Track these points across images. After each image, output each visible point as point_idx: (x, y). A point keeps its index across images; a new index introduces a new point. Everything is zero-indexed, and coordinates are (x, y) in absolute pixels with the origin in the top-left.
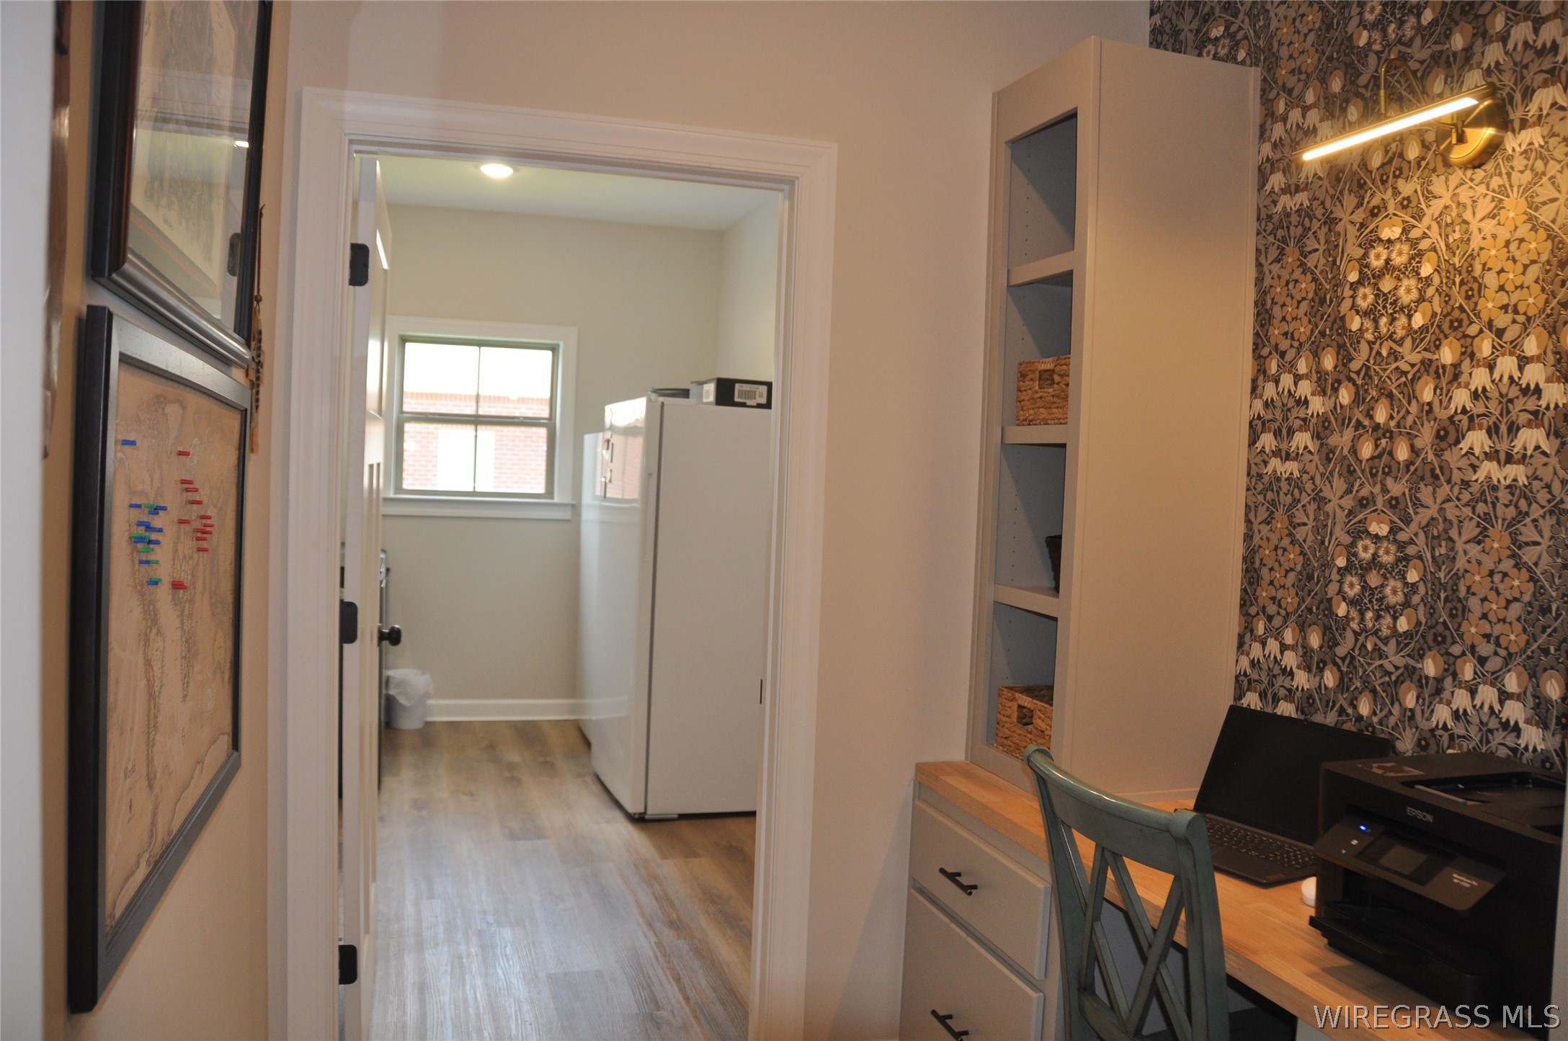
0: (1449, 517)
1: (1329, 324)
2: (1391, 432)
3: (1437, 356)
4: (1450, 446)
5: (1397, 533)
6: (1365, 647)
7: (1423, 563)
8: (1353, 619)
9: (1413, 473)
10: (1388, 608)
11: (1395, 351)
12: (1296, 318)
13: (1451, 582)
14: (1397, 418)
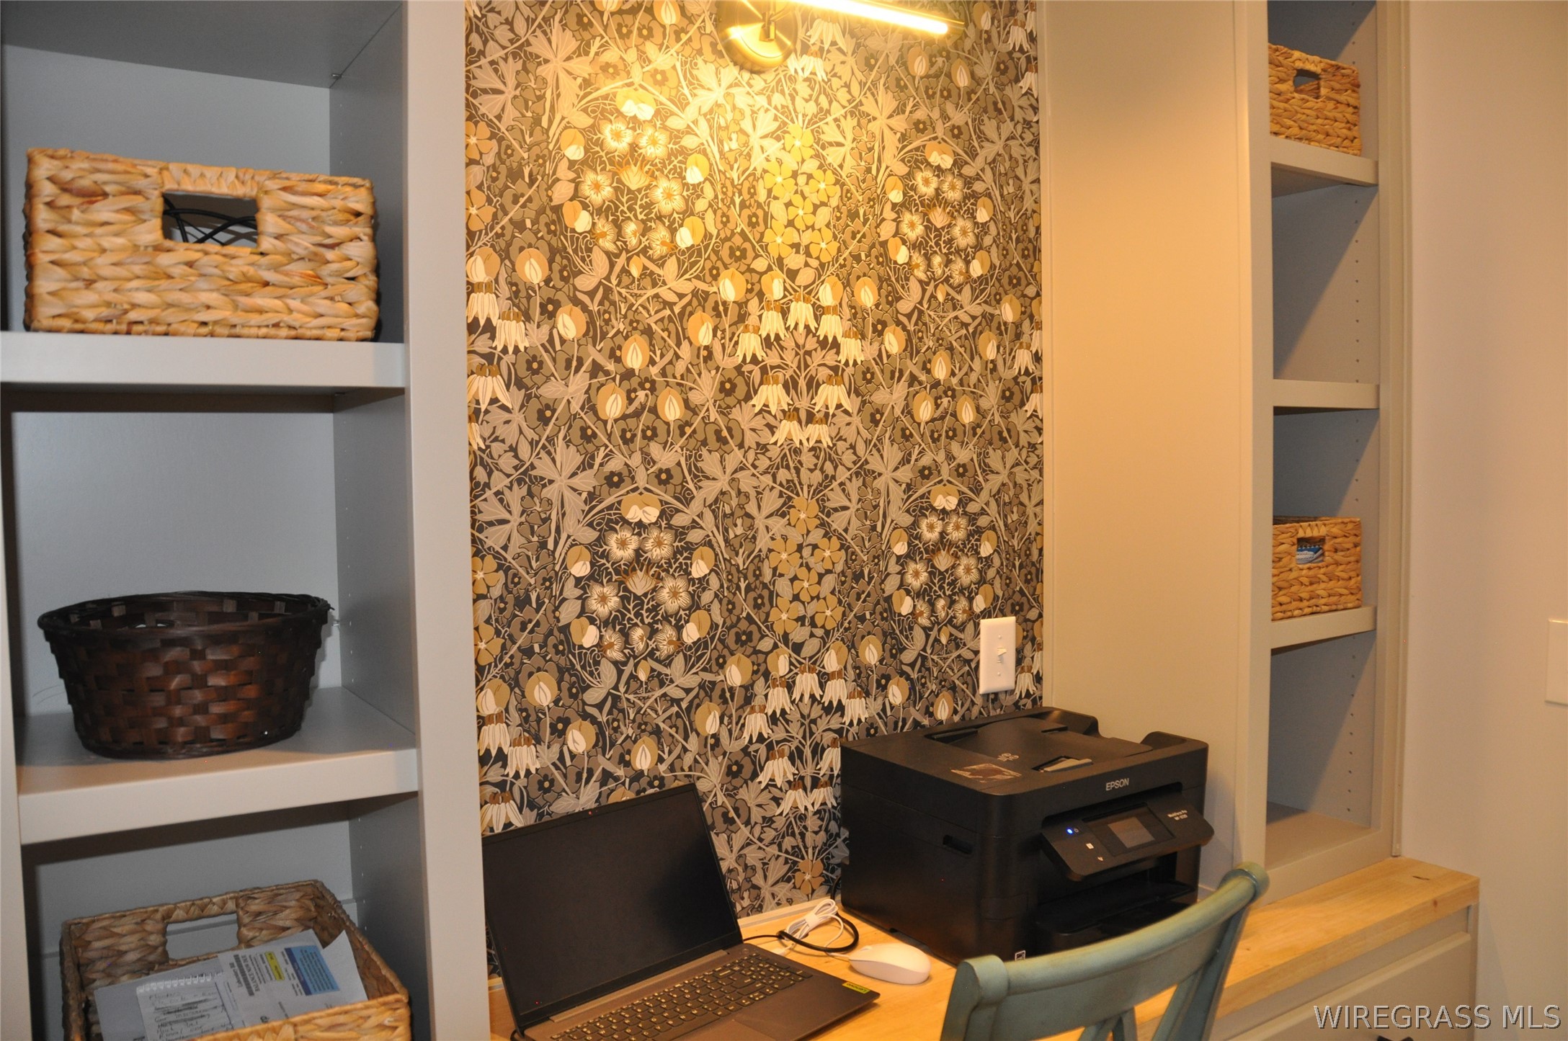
0: (744, 488)
2: (653, 382)
3: (714, 288)
4: (739, 402)
5: (672, 516)
6: (636, 676)
7: (714, 550)
8: (612, 643)
9: (690, 436)
10: (667, 617)
11: (652, 273)
13: (753, 568)
14: (661, 363)
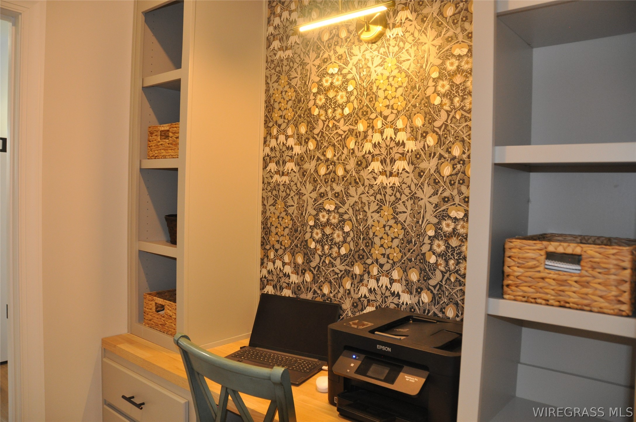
0: (364, 201)
1: (303, 112)
2: (335, 162)
3: (356, 128)
4: (363, 169)
5: (339, 209)
6: (325, 262)
7: (352, 222)
8: (318, 249)
9: (346, 181)
10: (335, 244)
11: (336, 125)
12: (286, 109)
13: (365, 231)
14: (337, 156)
